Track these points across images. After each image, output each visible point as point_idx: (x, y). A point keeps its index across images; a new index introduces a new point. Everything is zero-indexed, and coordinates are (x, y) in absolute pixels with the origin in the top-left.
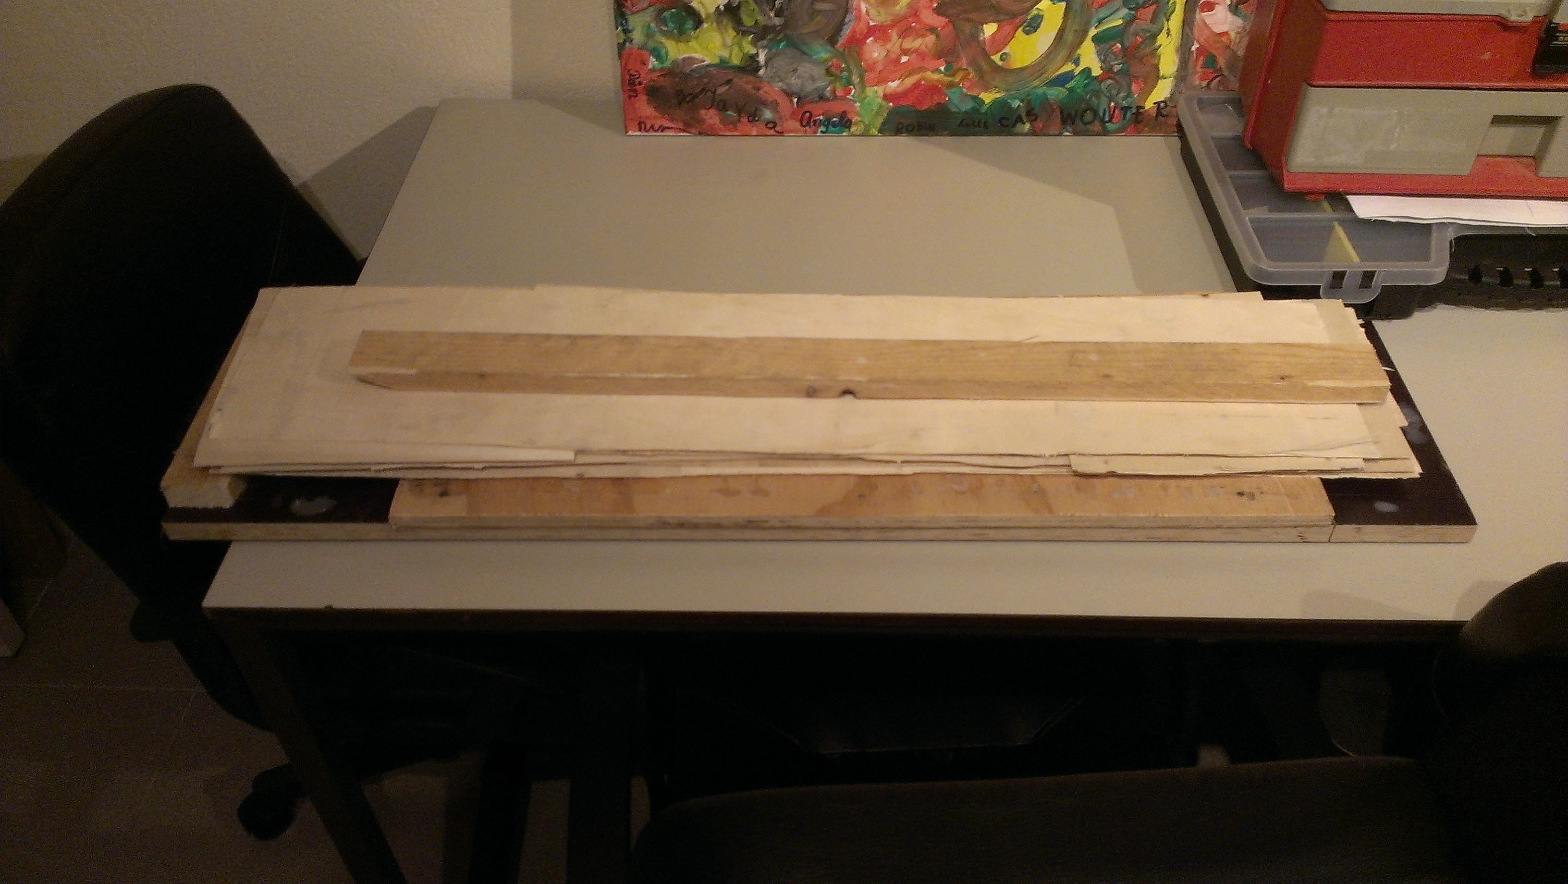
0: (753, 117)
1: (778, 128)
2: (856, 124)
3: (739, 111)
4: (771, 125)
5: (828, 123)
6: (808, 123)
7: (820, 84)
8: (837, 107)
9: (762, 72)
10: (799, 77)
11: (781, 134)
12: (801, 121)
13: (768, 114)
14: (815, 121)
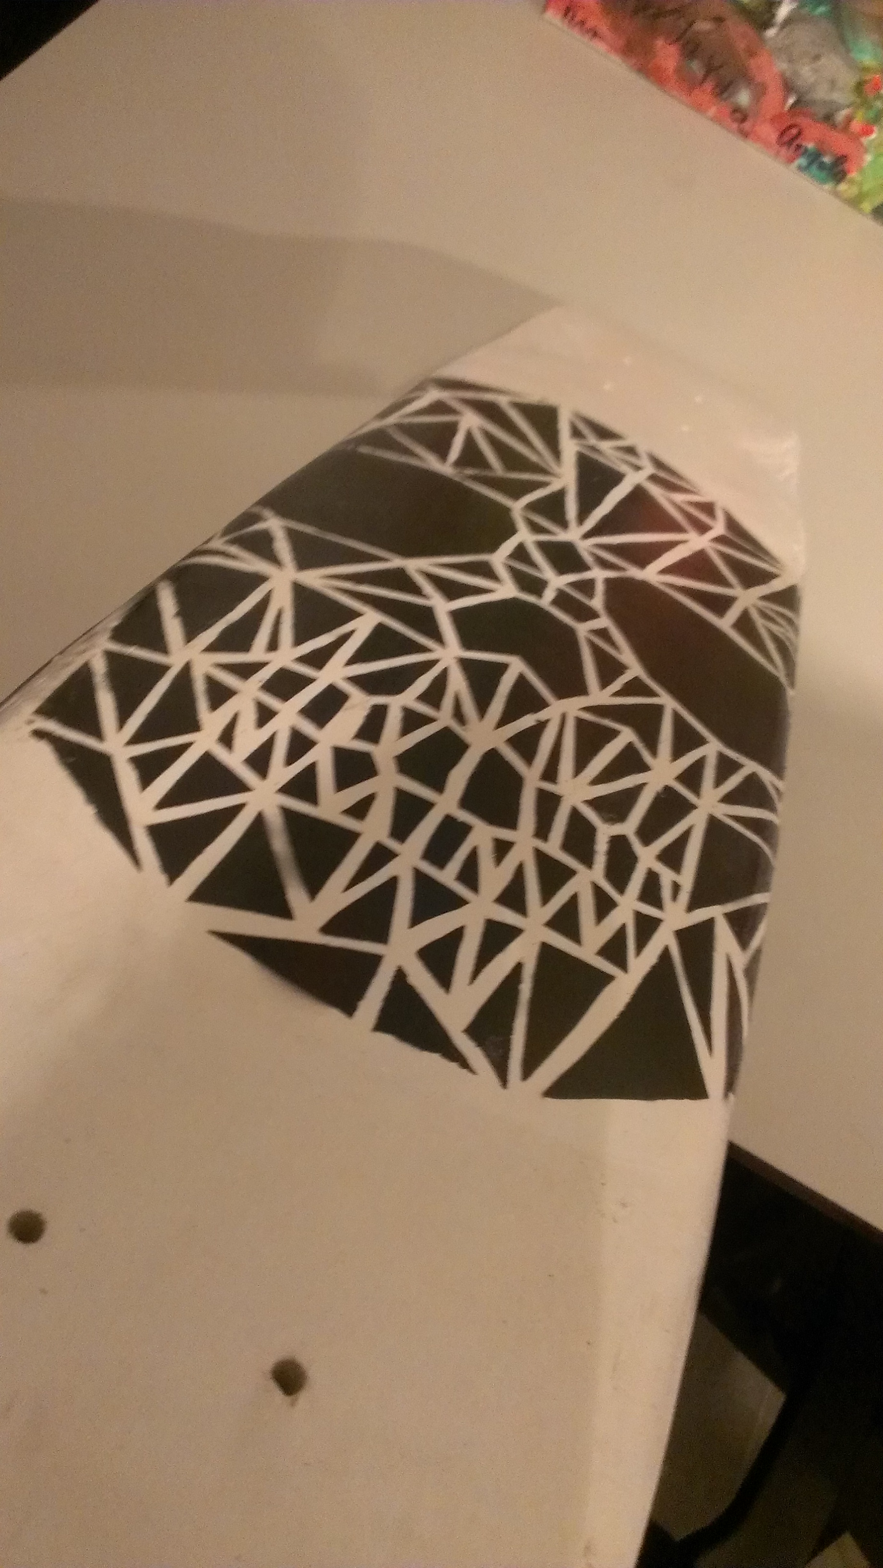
0: (724, 89)
1: (747, 125)
2: (852, 182)
3: (710, 70)
4: (740, 116)
5: (815, 158)
6: (789, 143)
7: (838, 97)
8: (839, 143)
9: (771, 32)
10: (816, 71)
11: (745, 135)
12: (782, 134)
13: (744, 98)
14: (799, 147)
